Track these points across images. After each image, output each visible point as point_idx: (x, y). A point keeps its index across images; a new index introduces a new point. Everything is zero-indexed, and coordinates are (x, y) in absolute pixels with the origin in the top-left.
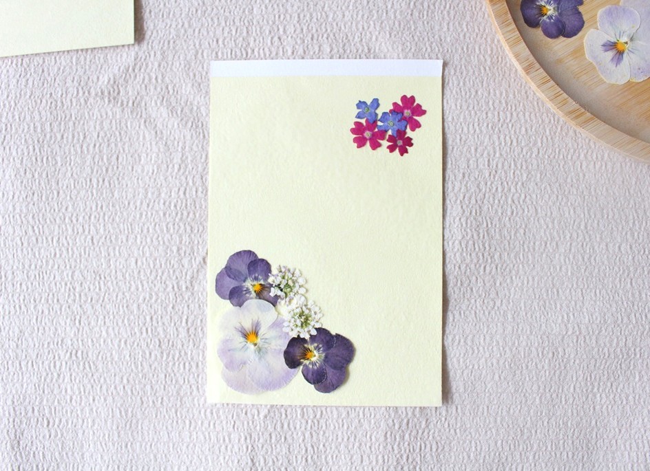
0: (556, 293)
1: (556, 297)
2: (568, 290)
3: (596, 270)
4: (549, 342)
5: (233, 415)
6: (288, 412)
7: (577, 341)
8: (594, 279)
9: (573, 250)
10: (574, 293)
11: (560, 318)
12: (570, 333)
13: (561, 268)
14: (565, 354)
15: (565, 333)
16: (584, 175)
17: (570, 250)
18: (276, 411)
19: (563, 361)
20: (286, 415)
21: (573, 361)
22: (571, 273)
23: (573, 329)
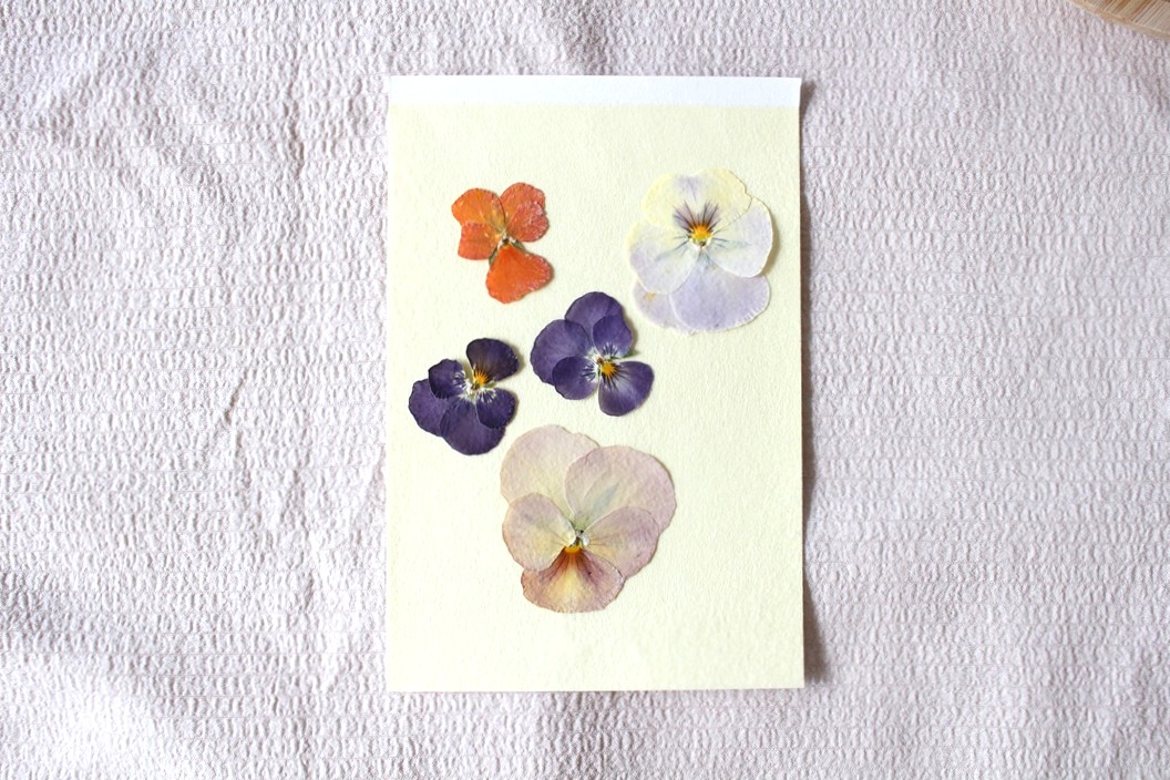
0: (843, 467)
1: (844, 473)
2: (866, 462)
3: (917, 426)
4: (829, 553)
5: (274, 686)
6: (370, 682)
7: (881, 552)
8: (912, 441)
9: (874, 391)
10: (876, 467)
11: (851, 510)
12: (867, 537)
13: (852, 423)
14: (859, 575)
15: (858, 538)
16: (893, 257)
17: (869, 389)
18: (350, 679)
19: (855, 587)
20: (367, 686)
21: (873, 587)
22: (871, 430)
23: (874, 531)
